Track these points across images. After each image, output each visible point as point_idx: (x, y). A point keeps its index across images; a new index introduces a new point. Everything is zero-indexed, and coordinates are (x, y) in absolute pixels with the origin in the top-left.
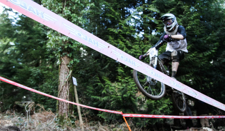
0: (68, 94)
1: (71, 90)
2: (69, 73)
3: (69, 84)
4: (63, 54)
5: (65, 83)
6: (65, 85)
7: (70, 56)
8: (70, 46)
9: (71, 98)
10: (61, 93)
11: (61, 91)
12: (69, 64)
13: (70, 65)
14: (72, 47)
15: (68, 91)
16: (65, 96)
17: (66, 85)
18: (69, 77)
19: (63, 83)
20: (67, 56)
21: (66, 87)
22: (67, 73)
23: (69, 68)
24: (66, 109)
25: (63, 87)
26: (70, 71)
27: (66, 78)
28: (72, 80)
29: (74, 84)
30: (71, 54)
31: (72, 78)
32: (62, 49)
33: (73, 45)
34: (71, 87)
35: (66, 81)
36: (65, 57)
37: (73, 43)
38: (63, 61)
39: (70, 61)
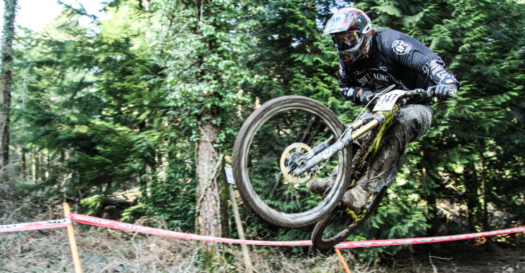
0: (217, 206)
1: (223, 196)
2: (217, 161)
3: (220, 184)
4: (204, 119)
5: (210, 182)
6: (210, 186)
7: (218, 124)
8: (216, 103)
10: (202, 204)
11: (203, 199)
12: (218, 142)
13: (219, 143)
14: (221, 105)
15: (218, 199)
16: (211, 210)
17: (212, 187)
18: (218, 169)
19: (205, 182)
20: (212, 124)
21: (212, 190)
22: (214, 160)
23: (217, 150)
25: (206, 190)
26: (218, 156)
27: (213, 171)
28: (225, 174)
29: (229, 182)
30: (219, 119)
31: (223, 171)
32: (200, 108)
33: (224, 101)
34: (224, 190)
35: (213, 177)
36: (207, 126)
37: (224, 96)
38: (203, 135)
39: (218, 134)
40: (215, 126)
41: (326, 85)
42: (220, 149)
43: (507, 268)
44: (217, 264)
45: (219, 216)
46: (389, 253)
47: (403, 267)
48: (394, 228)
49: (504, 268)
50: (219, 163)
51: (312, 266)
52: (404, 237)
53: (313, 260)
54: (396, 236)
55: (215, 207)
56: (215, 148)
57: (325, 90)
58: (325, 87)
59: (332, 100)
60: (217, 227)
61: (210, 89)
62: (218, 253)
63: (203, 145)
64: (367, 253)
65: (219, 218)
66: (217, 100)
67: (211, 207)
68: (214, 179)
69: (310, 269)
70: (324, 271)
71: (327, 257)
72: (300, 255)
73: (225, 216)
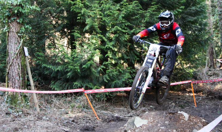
0: (19, 69)
1: (22, 63)
2: (19, 43)
3: (21, 57)
4: (12, 19)
5: (16, 55)
6: (16, 58)
7: (21, 22)
8: (20, 10)
10: (11, 68)
11: (11, 65)
12: (20, 32)
14: (23, 12)
15: (20, 65)
16: (16, 71)
18: (20, 48)
20: (17, 22)
21: (17, 60)
22: (18, 43)
23: (20, 37)
24: (18, 87)
25: (13, 60)
26: (21, 41)
27: (17, 49)
28: (24, 51)
29: (26, 55)
30: (21, 20)
31: (23, 49)
32: (10, 12)
33: (25, 9)
34: (23, 60)
35: (17, 52)
36: (14, 23)
37: (24, 6)
38: (12, 28)
39: (21, 28)
40: (19, 23)
41: (80, 1)
42: (21, 36)
43: (171, 103)
44: (20, 102)
45: (20, 75)
46: (111, 95)
47: (118, 102)
48: (115, 81)
49: (170, 103)
50: (21, 44)
51: (70, 102)
52: (120, 87)
53: (70, 99)
54: (114, 87)
55: (18, 70)
56: (18, 36)
57: (80, 4)
58: (80, 2)
60: (19, 81)
61: (17, 2)
62: (19, 96)
63: (12, 34)
64: (100, 95)
65: (20, 76)
66: (21, 8)
67: (16, 70)
68: (18, 53)
69: (69, 104)
70: (77, 105)
71: (78, 97)
72: (63, 96)
73: (23, 75)
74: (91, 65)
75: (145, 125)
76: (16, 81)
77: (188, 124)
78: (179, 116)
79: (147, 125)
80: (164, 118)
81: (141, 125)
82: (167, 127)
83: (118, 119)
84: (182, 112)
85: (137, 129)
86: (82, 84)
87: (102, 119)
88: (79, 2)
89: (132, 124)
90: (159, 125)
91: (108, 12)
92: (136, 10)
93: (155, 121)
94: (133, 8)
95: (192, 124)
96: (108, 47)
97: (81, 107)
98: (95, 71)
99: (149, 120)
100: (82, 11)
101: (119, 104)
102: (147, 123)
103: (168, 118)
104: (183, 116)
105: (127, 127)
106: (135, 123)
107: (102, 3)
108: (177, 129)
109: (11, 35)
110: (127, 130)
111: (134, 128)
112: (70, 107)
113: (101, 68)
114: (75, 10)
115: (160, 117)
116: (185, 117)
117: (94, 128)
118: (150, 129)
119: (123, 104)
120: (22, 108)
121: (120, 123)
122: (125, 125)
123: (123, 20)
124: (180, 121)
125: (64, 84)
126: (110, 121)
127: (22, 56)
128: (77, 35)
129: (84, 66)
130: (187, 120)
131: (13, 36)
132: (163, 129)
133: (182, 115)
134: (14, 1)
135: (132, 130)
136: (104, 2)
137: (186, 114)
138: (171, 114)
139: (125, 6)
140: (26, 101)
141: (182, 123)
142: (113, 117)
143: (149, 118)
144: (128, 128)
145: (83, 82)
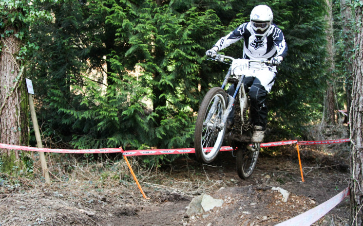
1: (23, 105)
2: (18, 72)
3: (20, 94)
4: (7, 32)
5: (12, 92)
6: (12, 96)
7: (21, 38)
8: (20, 18)
9: (23, 122)
10: (3, 112)
11: (4, 107)
12: (20, 54)
13: (21, 56)
14: (24, 20)
15: (19, 108)
16: (12, 117)
18: (20, 80)
20: (14, 37)
21: (14, 99)
22: (16, 71)
23: (19, 62)
24: (16, 143)
25: (8, 99)
26: (20, 68)
27: (14, 82)
28: (26, 85)
29: (29, 92)
30: (22, 34)
31: (25, 82)
32: (3, 21)
33: (27, 17)
34: (24, 100)
35: (14, 87)
36: (10, 39)
37: (27, 12)
38: (6, 47)
39: (20, 48)
40: (18, 39)
42: (22, 61)
43: (265, 175)
44: (17, 167)
46: (169, 160)
47: (179, 172)
48: (174, 138)
49: (263, 175)
50: (21, 74)
51: (101, 170)
52: (182, 147)
53: (102, 165)
54: (176, 146)
55: (16, 116)
56: (17, 60)
57: (121, 12)
58: (120, 9)
59: (126, 22)
60: (17, 134)
61: (15, 4)
62: (17, 157)
63: (6, 56)
64: (150, 160)
65: (19, 125)
66: (21, 14)
67: (12, 115)
68: (15, 89)
69: (99, 172)
70: (112, 175)
71: (115, 162)
72: (91, 159)
73: (25, 124)
74: (135, 111)
75: (219, 208)
76: (12, 133)
77: (288, 208)
78: (273, 194)
79: (222, 207)
80: (248, 197)
81: (212, 208)
82: (253, 212)
83: (177, 198)
84: (278, 188)
85: (205, 214)
86: (121, 140)
87: (151, 198)
88: (118, 9)
89: (197, 206)
90: (241, 208)
91: (164, 26)
92: (211, 24)
93: (235, 202)
94: (206, 21)
95: (294, 207)
96: (164, 83)
97: (119, 178)
98: (142, 121)
99: (226, 200)
100: (123, 24)
101: (181, 175)
102: (221, 205)
103: (256, 197)
104: (280, 195)
105: (190, 210)
106: (203, 204)
107: (156, 12)
108: (269, 215)
109: (5, 58)
110: (189, 215)
111: (200, 213)
112: (101, 178)
113: (151, 116)
114: (112, 22)
115: (243, 196)
116: (284, 196)
117: (137, 211)
118: (226, 215)
119: (188, 175)
120: (21, 177)
121: (180, 204)
122: (186, 207)
123: (188, 40)
124: (275, 202)
125: (92, 140)
126: (163, 201)
127: (22, 94)
128: (115, 63)
129: (124, 113)
130: (285, 200)
131: (8, 60)
132: (247, 214)
133: (278, 193)
134: (9, 2)
135: (198, 215)
136: (159, 11)
137: (285, 191)
138: (260, 192)
139: (193, 17)
140: (27, 166)
141: (278, 206)
142: (168, 195)
143: (226, 197)
144: (191, 212)
145: (122, 138)
